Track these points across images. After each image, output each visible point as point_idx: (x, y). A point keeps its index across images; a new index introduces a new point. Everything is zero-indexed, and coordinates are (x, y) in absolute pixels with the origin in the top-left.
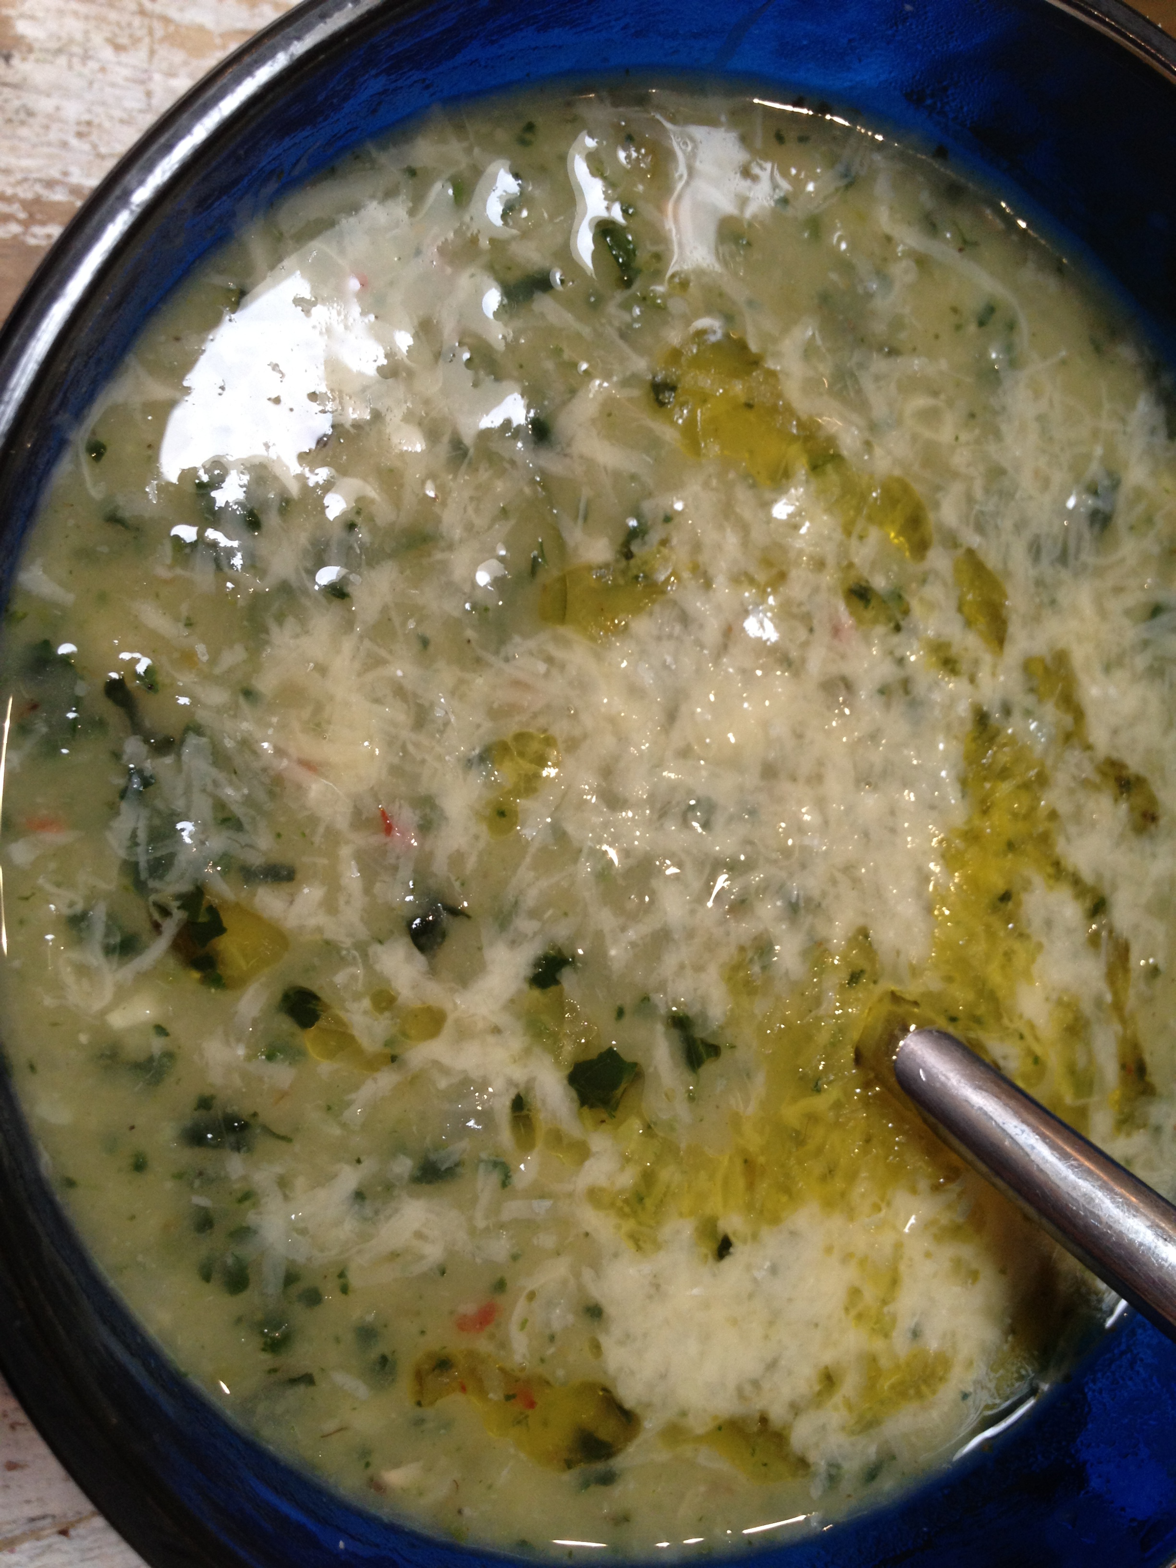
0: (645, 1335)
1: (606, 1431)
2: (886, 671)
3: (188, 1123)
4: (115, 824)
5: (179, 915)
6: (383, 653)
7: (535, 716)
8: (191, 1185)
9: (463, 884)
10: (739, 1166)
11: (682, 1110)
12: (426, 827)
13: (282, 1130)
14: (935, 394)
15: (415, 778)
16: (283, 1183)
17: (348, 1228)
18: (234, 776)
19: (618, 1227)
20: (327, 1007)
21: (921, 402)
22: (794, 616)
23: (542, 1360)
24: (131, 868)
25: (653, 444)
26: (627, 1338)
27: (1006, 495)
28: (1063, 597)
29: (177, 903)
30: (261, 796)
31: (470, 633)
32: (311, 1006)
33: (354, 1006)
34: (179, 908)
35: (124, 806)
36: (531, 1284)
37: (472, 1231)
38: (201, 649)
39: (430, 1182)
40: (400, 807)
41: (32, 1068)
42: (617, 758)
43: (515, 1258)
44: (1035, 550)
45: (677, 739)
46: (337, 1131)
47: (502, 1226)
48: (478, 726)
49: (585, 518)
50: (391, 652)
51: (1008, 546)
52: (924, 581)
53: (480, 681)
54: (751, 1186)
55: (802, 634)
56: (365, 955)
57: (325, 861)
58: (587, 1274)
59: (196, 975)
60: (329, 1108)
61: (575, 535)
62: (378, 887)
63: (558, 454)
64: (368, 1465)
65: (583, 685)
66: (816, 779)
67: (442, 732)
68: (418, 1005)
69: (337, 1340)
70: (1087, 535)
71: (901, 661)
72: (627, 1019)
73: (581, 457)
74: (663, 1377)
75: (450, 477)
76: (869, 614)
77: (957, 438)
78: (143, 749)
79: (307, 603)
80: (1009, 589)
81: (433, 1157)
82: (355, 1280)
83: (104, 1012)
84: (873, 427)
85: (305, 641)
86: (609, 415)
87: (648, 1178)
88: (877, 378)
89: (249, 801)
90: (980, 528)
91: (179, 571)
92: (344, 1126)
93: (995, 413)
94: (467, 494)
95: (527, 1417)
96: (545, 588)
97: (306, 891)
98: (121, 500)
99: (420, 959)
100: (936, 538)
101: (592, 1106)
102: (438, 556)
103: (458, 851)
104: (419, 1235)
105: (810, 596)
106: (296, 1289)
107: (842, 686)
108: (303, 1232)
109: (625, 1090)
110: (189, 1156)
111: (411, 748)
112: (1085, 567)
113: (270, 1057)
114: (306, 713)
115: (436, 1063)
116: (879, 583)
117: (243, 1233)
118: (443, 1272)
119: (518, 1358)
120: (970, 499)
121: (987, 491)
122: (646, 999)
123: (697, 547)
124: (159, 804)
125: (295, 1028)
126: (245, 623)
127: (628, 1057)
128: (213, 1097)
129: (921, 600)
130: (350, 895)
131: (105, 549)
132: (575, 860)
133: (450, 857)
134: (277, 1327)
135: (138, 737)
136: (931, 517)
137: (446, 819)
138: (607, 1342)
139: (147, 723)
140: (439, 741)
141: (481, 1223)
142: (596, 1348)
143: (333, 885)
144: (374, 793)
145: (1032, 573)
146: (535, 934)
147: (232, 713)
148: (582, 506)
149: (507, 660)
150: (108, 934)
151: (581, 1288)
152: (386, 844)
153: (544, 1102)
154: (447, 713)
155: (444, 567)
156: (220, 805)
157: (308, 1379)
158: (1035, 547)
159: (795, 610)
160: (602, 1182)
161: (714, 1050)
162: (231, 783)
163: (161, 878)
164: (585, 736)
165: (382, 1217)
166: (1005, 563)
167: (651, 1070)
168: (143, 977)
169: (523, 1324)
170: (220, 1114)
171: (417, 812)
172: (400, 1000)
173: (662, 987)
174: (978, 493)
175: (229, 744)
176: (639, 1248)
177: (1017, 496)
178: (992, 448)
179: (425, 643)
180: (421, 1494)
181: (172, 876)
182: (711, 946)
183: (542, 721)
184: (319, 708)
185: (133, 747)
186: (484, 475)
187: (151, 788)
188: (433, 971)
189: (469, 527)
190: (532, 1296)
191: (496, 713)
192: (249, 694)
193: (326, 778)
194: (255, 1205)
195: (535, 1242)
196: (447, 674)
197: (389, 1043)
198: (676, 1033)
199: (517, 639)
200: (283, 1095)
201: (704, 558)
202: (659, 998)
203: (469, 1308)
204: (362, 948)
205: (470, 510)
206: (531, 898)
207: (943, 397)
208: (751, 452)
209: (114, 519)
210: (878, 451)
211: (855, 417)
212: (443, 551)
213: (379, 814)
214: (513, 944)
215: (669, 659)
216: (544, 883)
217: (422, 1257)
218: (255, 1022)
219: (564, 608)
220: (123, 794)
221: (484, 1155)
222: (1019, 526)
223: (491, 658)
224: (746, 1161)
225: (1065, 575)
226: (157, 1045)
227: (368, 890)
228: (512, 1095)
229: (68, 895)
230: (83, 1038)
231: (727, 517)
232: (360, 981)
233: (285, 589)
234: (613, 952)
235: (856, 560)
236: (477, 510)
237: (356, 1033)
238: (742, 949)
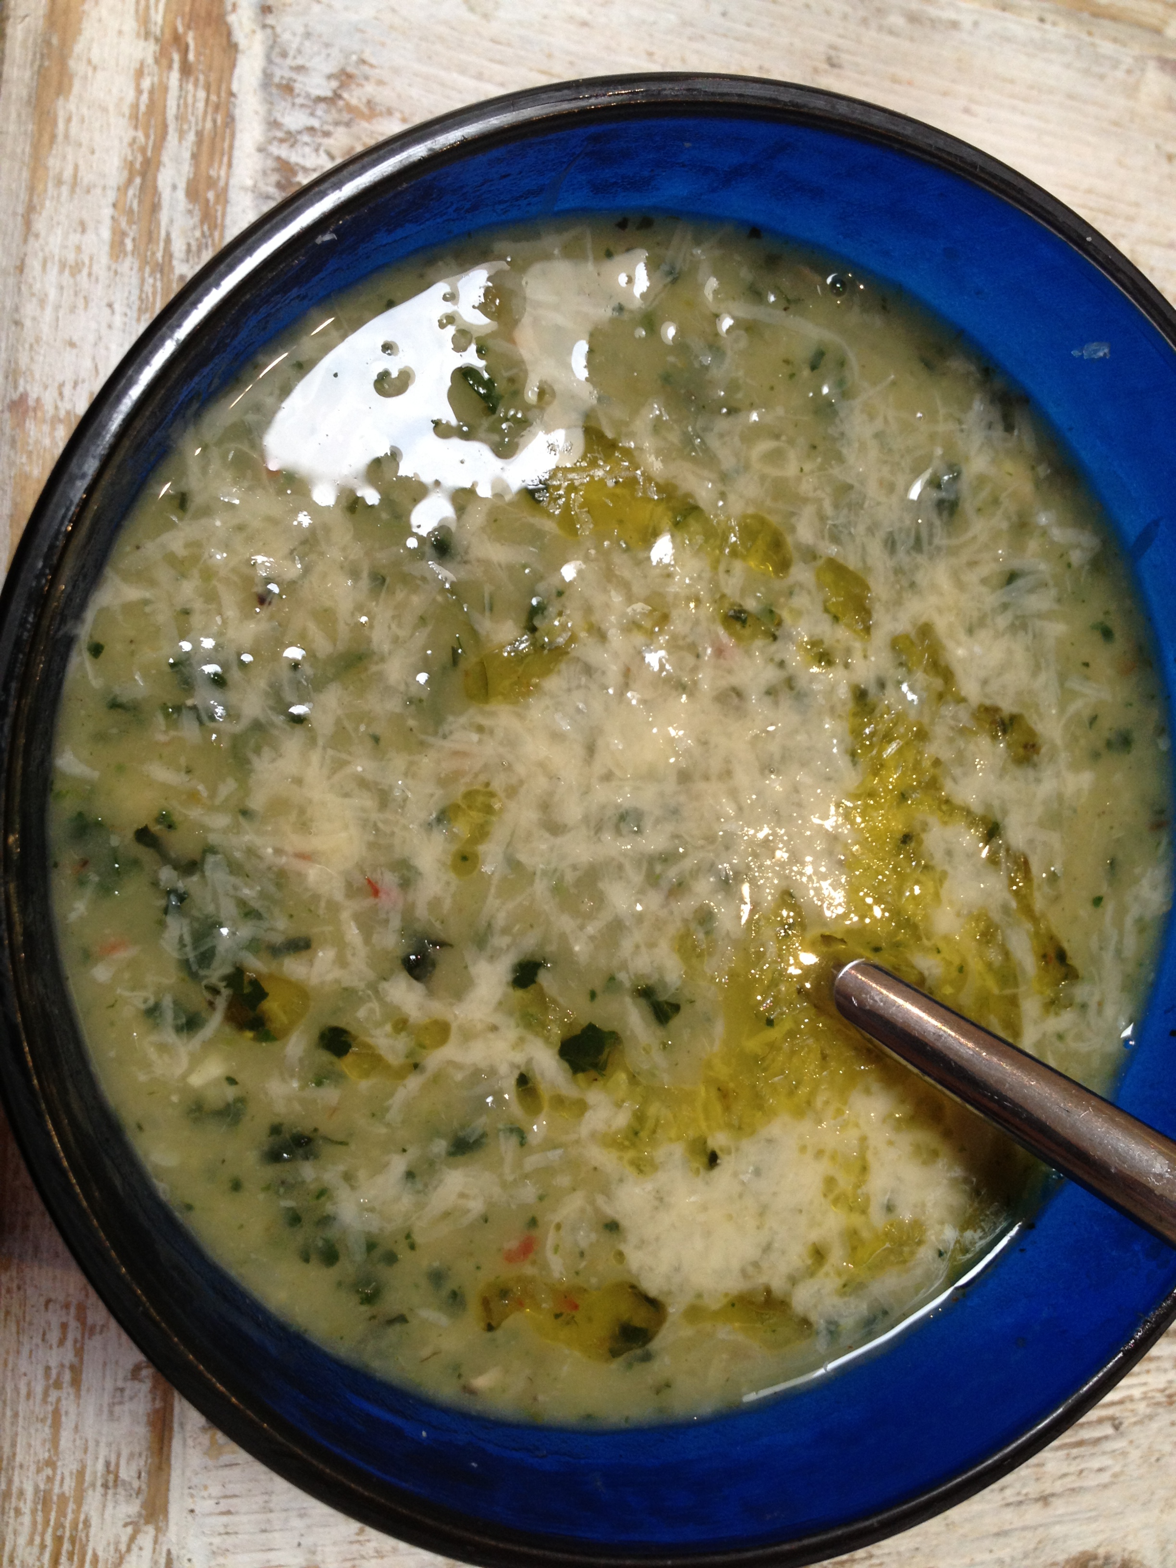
0: (657, 1239)
1: (640, 1318)
2: (771, 675)
3: (266, 1148)
4: (166, 935)
5: (226, 992)
6: (344, 756)
7: (476, 775)
8: (277, 1192)
9: (442, 922)
10: (714, 1093)
11: (659, 1058)
12: (406, 884)
13: (340, 1137)
14: (777, 437)
15: (390, 847)
16: (348, 1177)
17: (407, 1201)
18: (247, 879)
19: (620, 1158)
20: (355, 1038)
21: (765, 445)
22: (680, 648)
23: (577, 1273)
24: (185, 964)
25: (536, 536)
26: (642, 1244)
27: (856, 506)
28: (920, 577)
29: (224, 984)
30: (272, 889)
31: (411, 723)
32: (343, 1039)
33: (378, 1032)
34: (225, 987)
35: (170, 920)
36: (557, 1218)
37: (504, 1185)
38: (201, 787)
39: (463, 1153)
40: (382, 873)
41: (140, 1128)
42: (551, 794)
43: (541, 1198)
44: (891, 544)
45: (598, 768)
46: (383, 1130)
47: (526, 1176)
48: (432, 795)
49: (491, 609)
50: (350, 754)
51: (864, 548)
52: (791, 593)
53: (426, 760)
54: (727, 1109)
55: (690, 660)
56: (376, 992)
57: (331, 928)
58: (600, 1200)
59: (249, 1034)
60: (373, 1115)
61: (485, 625)
62: (375, 938)
63: (459, 563)
64: (460, 1376)
65: (512, 742)
66: (727, 774)
67: (402, 807)
68: (427, 1020)
69: (417, 1286)
70: (937, 522)
71: (782, 664)
72: (600, 998)
73: (478, 560)
74: (677, 1269)
75: (374, 604)
76: (747, 632)
77: (802, 470)
78: (174, 874)
79: (276, 732)
80: (871, 583)
81: (461, 1134)
82: (418, 1239)
83: (184, 1077)
84: (724, 478)
85: (281, 764)
86: (495, 521)
87: (640, 1117)
88: (721, 436)
89: (263, 895)
90: (835, 539)
91: (172, 733)
92: (388, 1125)
93: (834, 440)
94: (389, 613)
95: (573, 1317)
96: (467, 674)
97: (320, 954)
98: (117, 690)
99: (418, 986)
100: (795, 555)
101: (583, 1070)
102: (374, 668)
103: (435, 898)
104: (462, 1195)
105: (692, 629)
106: (377, 1253)
107: (734, 695)
108: (372, 1210)
109: (609, 1052)
110: (271, 1172)
111: (380, 825)
112: (939, 549)
113: (319, 1084)
114: (293, 817)
115: (451, 1063)
116: (751, 605)
117: (326, 1221)
118: (486, 1221)
119: (556, 1275)
120: (822, 518)
121: (836, 506)
122: (612, 979)
123: (588, 610)
124: (195, 913)
125: (334, 1059)
126: (230, 761)
127: (606, 1027)
128: (281, 1125)
129: (791, 610)
130: (354, 948)
131: (114, 731)
132: (531, 882)
133: (429, 903)
134: (368, 1283)
135: (168, 866)
136: (789, 540)
137: (420, 874)
138: (627, 1249)
139: (173, 855)
140: (402, 815)
141: (510, 1178)
142: (620, 1256)
143: (340, 943)
144: (360, 867)
145: (890, 563)
146: (509, 947)
147: (235, 831)
148: (487, 600)
149: (445, 737)
150: (176, 1017)
151: (597, 1210)
152: (376, 905)
153: (542, 1074)
154: (403, 791)
155: (380, 676)
156: (242, 903)
157: (402, 1319)
158: (890, 542)
159: (681, 643)
160: (601, 1126)
161: (676, 1008)
162: (246, 885)
163: (208, 966)
164: (521, 782)
165: (430, 1188)
166: (864, 561)
167: (628, 1033)
168: (208, 1045)
169: (556, 1249)
170: (288, 1136)
171: (396, 874)
172: (411, 1020)
173: (624, 966)
174: (828, 509)
175: (238, 855)
176: (641, 1171)
177: (866, 505)
178: (836, 471)
179: (376, 739)
180: (504, 1391)
181: (216, 963)
182: (659, 925)
183: (482, 778)
184: (302, 811)
185: (167, 875)
186: (400, 595)
187: (187, 901)
188: (431, 993)
189: (396, 640)
190: (558, 1227)
191: (444, 782)
192: (245, 813)
193: (320, 864)
194: (331, 1198)
195: (554, 1183)
196: (399, 761)
197: (410, 1054)
198: (643, 1002)
199: (451, 718)
200: (334, 1110)
201: (595, 618)
202: (622, 976)
203: (513, 1244)
204: (373, 986)
205: (394, 626)
206: (501, 920)
207: (784, 438)
208: (621, 522)
209: (115, 705)
210: (732, 497)
211: (706, 473)
212: (377, 663)
213: (366, 882)
214: (492, 959)
215: (581, 706)
216: (510, 905)
217: (469, 1211)
218: (301, 1060)
219: (486, 684)
220: (166, 911)
221: (501, 1126)
222: (871, 530)
223: (431, 739)
224: (719, 1089)
225: (921, 559)
226: (230, 1093)
227: (367, 940)
228: (516, 1075)
229: (143, 994)
230: (175, 1098)
231: (609, 581)
232: (378, 1014)
233: (258, 726)
234: (577, 948)
235: (727, 591)
236: (400, 626)
237: (382, 1053)
238: (685, 921)
